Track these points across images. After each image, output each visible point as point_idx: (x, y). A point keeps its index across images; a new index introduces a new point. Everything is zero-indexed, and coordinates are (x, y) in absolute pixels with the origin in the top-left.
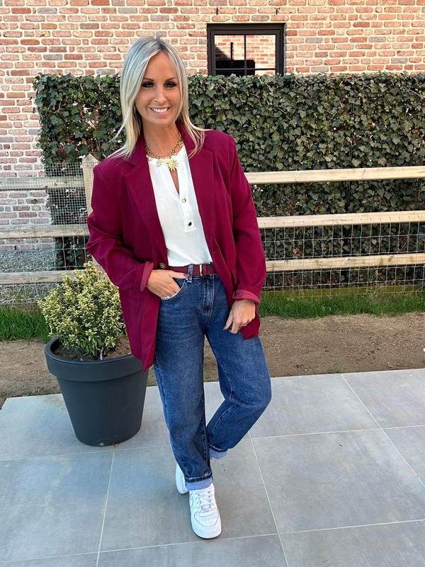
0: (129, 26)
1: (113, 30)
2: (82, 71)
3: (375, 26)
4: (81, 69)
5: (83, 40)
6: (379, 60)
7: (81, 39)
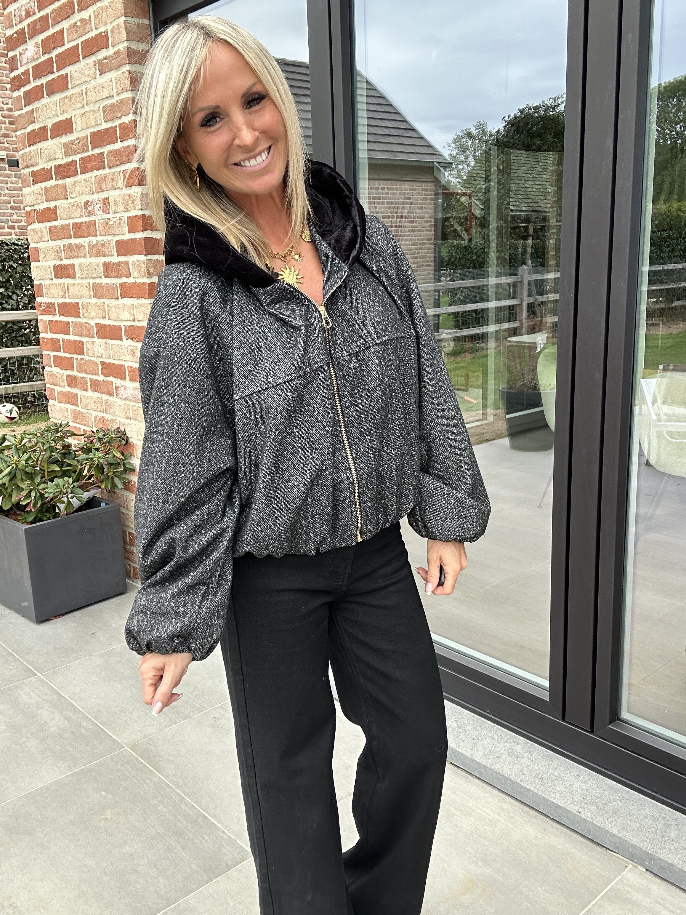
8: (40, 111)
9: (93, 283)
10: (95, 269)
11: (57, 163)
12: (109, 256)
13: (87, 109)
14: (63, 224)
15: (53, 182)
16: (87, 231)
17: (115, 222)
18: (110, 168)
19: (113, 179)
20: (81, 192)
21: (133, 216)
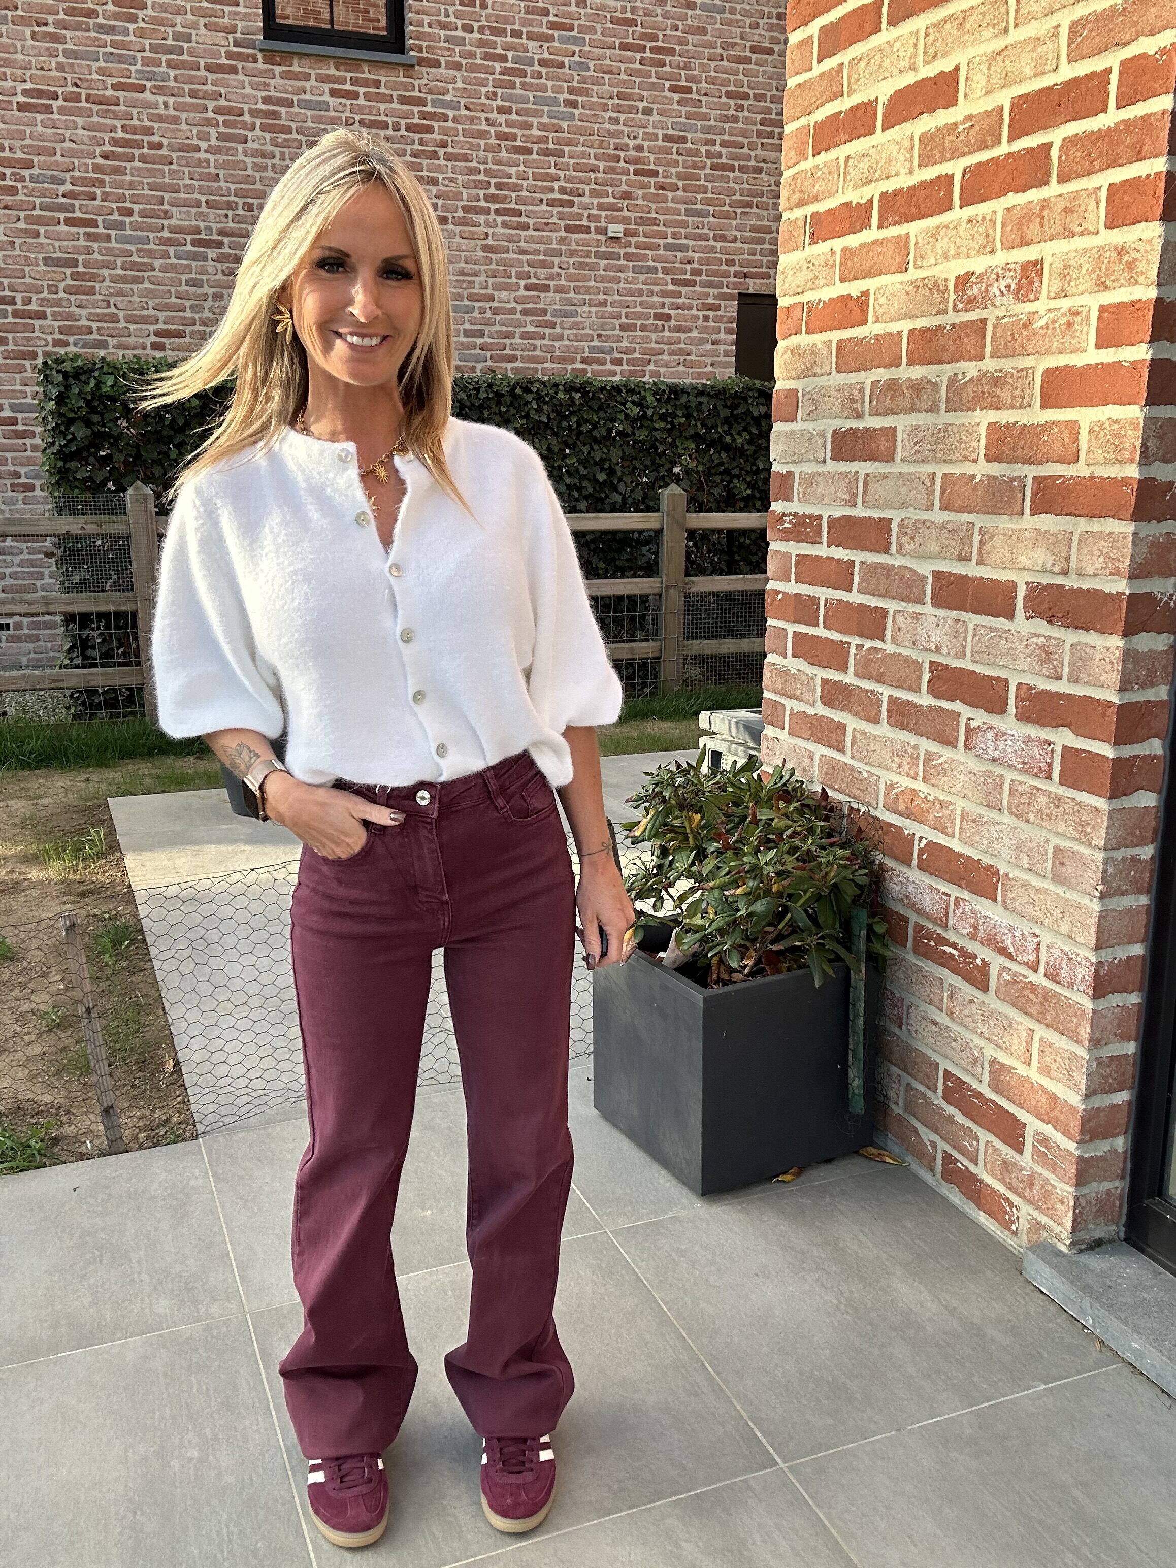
0: (133, 266)
1: (106, 272)
2: (46, 340)
3: (559, 290)
4: (43, 336)
5: (48, 286)
6: (568, 347)
7: (45, 284)
8: (862, 65)
9: (945, 476)
10: (960, 441)
11: (890, 186)
12: (1012, 407)
13: (1015, 36)
14: (880, 332)
15: (871, 234)
16: (951, 349)
17: (1054, 322)
18: (1062, 180)
19: (1067, 211)
20: (952, 252)
21: (1122, 304)
